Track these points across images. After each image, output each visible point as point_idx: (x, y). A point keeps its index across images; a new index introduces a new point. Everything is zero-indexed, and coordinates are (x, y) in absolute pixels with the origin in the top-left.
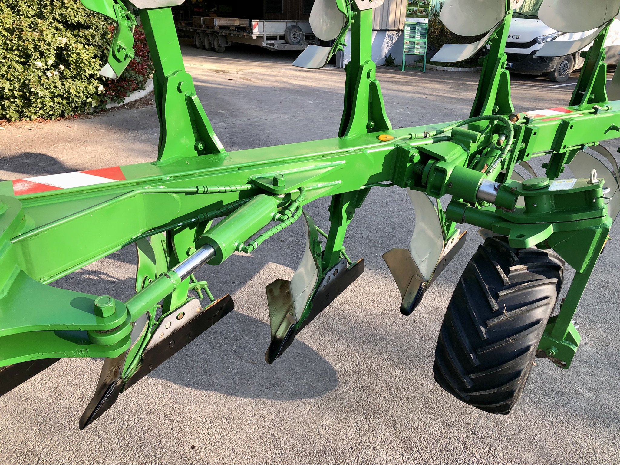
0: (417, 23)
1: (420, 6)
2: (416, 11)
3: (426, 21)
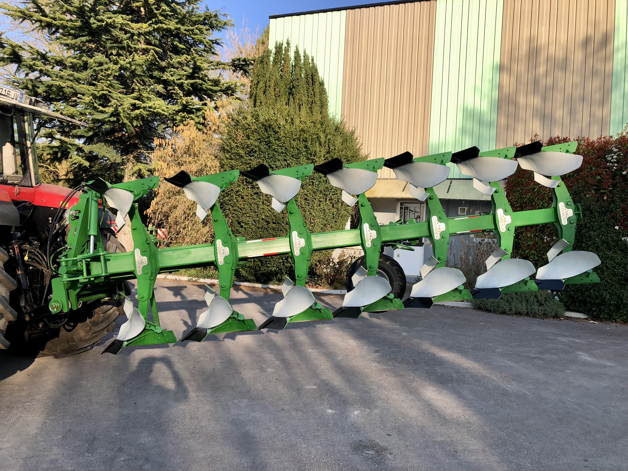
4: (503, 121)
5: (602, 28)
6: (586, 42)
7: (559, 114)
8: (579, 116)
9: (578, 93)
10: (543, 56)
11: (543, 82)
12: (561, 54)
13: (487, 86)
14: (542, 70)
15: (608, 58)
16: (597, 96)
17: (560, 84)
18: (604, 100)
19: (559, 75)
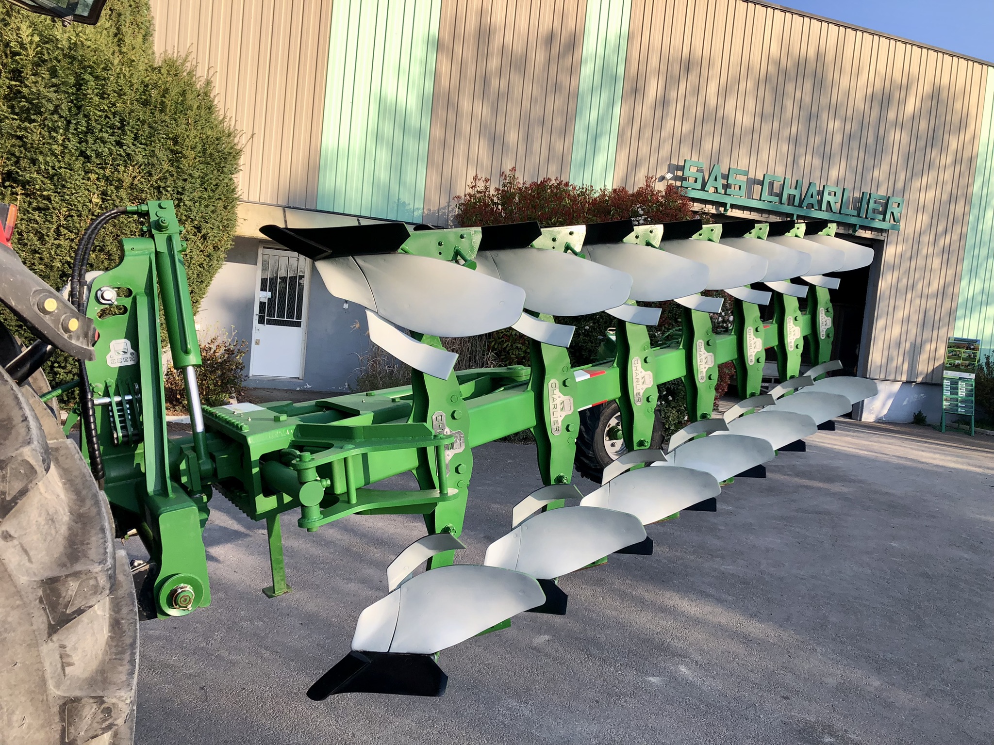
0: (960, 378)
1: (964, 359)
2: (959, 365)
3: (973, 376)
4: (438, 132)
5: (571, 24)
6: (550, 38)
7: (512, 137)
8: (536, 146)
9: (537, 111)
10: (497, 43)
11: (494, 83)
12: (519, 48)
13: (417, 70)
14: (494, 63)
15: (574, 70)
16: (558, 122)
17: (516, 92)
18: (566, 130)
19: (516, 79)
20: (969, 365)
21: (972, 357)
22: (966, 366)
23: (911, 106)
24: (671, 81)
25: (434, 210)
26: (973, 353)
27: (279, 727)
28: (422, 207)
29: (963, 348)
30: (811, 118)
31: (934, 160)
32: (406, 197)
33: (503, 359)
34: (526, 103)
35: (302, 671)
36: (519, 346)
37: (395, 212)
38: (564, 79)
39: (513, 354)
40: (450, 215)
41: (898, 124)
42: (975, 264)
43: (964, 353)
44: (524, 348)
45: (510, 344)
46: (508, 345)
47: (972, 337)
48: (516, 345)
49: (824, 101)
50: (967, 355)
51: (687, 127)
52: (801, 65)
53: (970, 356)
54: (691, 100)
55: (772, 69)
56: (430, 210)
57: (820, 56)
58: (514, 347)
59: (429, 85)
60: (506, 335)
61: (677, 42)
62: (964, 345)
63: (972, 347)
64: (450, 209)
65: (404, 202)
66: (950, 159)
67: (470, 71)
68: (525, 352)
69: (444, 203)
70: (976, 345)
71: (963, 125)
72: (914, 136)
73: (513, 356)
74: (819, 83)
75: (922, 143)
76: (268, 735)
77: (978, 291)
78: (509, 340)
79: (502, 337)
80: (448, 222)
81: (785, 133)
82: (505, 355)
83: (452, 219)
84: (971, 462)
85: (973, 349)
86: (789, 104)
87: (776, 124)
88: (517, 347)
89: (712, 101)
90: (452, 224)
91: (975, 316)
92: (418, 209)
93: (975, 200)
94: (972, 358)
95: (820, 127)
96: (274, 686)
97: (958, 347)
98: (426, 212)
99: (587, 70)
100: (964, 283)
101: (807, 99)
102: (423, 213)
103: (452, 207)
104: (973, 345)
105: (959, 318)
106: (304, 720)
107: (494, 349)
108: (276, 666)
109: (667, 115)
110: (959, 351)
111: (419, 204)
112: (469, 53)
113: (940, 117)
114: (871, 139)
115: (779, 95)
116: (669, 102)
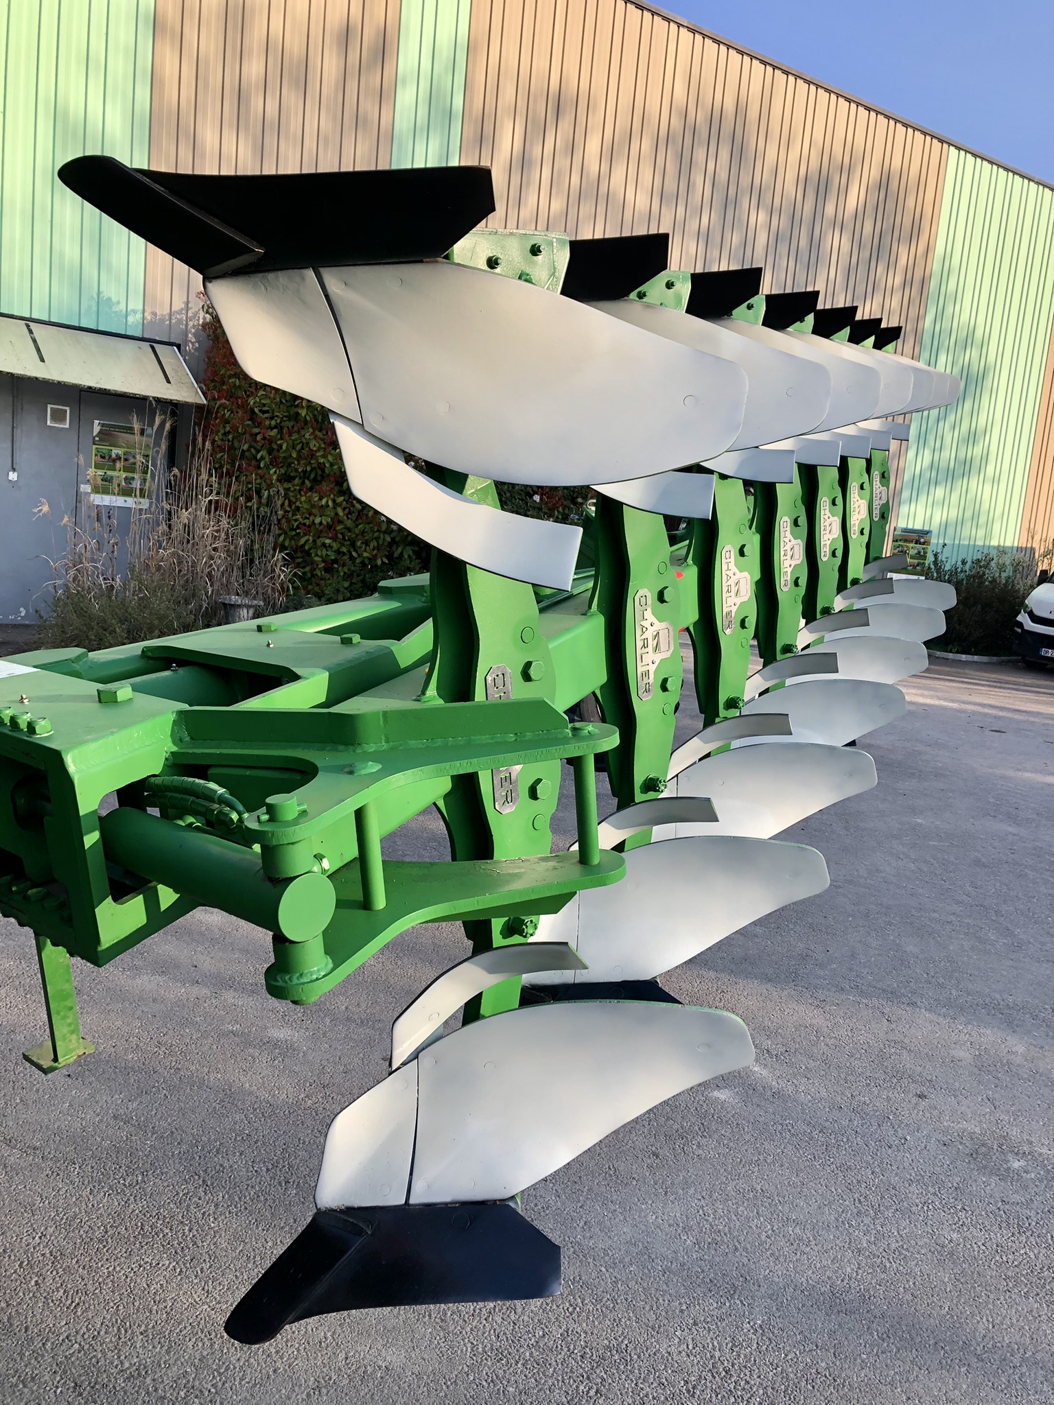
1: (912, 557)
5: (377, 13)
6: (346, 35)
10: (256, 34)
11: (257, 103)
12: (295, 46)
13: (119, 66)
15: (385, 95)
19: (292, 98)
20: (918, 565)
21: (922, 554)
22: (914, 567)
23: (853, 199)
24: (535, 130)
25: (162, 315)
26: (923, 549)
27: (88, 1330)
28: (142, 308)
29: (912, 542)
30: (729, 204)
31: (880, 280)
32: (112, 291)
33: (299, 563)
34: (310, 143)
35: (100, 1183)
36: (328, 541)
37: (94, 316)
38: (369, 107)
39: (317, 555)
40: (191, 324)
41: (838, 223)
42: (924, 428)
43: (913, 549)
44: (335, 546)
45: (311, 538)
46: (308, 540)
47: (918, 526)
48: (322, 540)
49: (745, 181)
50: (916, 551)
51: (557, 205)
52: (715, 119)
53: (919, 552)
54: (563, 162)
55: (676, 123)
56: (154, 314)
57: (740, 109)
58: (319, 542)
59: (143, 94)
60: (304, 524)
61: (541, 63)
62: (912, 538)
63: (922, 540)
64: (190, 314)
65: (109, 299)
66: (898, 280)
67: (215, 78)
68: (338, 552)
69: (178, 304)
70: (927, 538)
71: (915, 231)
72: (857, 241)
73: (317, 559)
74: (739, 152)
75: (865, 254)
76: (72, 1355)
77: (927, 465)
78: (310, 532)
79: (298, 527)
80: (187, 336)
81: (693, 225)
82: (302, 557)
83: (193, 331)
84: (940, 694)
85: (924, 543)
86: (698, 179)
87: (681, 210)
88: (324, 545)
89: (593, 167)
90: (193, 340)
91: (923, 498)
92: (135, 312)
93: (927, 339)
94: (921, 556)
95: (740, 219)
96: (51, 1230)
97: (906, 541)
98: (148, 317)
99: (406, 98)
100: (911, 454)
101: (723, 175)
102: (144, 318)
103: (193, 310)
104: (923, 537)
105: (904, 502)
106: (137, 1304)
107: (283, 548)
108: (40, 1181)
109: (528, 183)
110: (907, 547)
111: (136, 304)
112: (211, 44)
113: (888, 218)
114: (804, 243)
115: (685, 165)
116: (530, 162)
